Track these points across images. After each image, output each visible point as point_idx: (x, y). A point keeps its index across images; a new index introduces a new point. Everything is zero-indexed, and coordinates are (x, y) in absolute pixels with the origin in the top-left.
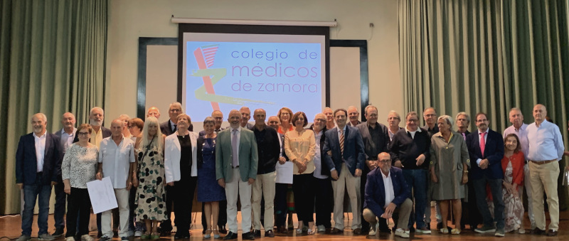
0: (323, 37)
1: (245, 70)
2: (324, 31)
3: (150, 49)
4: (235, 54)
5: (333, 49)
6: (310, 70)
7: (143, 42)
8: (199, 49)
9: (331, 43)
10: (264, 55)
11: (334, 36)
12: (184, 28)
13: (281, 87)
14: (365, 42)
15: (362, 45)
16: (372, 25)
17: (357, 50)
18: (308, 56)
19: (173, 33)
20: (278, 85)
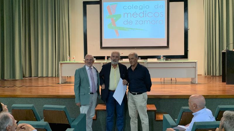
3: (88, 6)
5: (171, 3)
6: (160, 14)
8: (109, 6)
10: (138, 7)
13: (146, 22)
18: (159, 6)
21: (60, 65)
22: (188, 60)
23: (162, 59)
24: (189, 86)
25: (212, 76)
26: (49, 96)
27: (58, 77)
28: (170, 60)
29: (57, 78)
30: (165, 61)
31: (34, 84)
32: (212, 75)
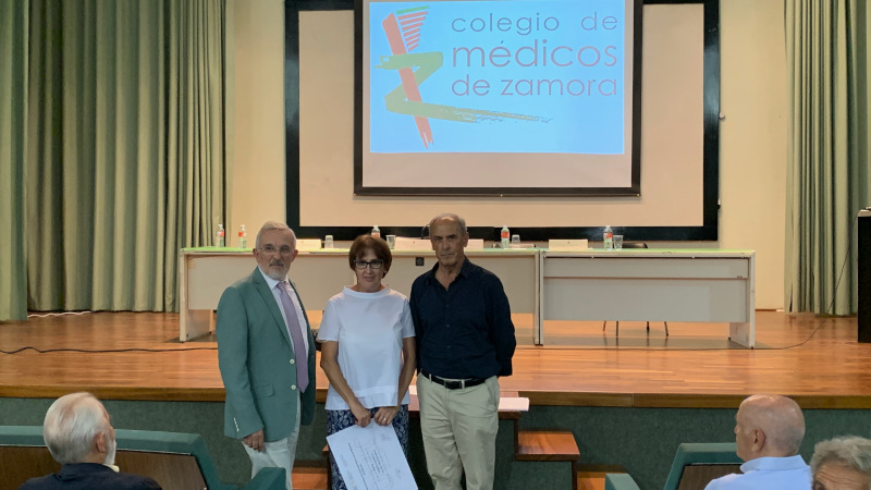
1: (476, 55)
3: (306, 18)
4: (458, 25)
5: (649, 10)
6: (602, 52)
7: (293, 6)
8: (392, 14)
10: (514, 25)
17: (698, 11)
20: (539, 83)
21: (182, 261)
22: (718, 247)
23: (608, 241)
24: (722, 358)
25: (817, 316)
26: (133, 394)
27: (175, 312)
28: (641, 244)
29: (169, 318)
30: (620, 251)
31: (73, 339)
32: (817, 310)
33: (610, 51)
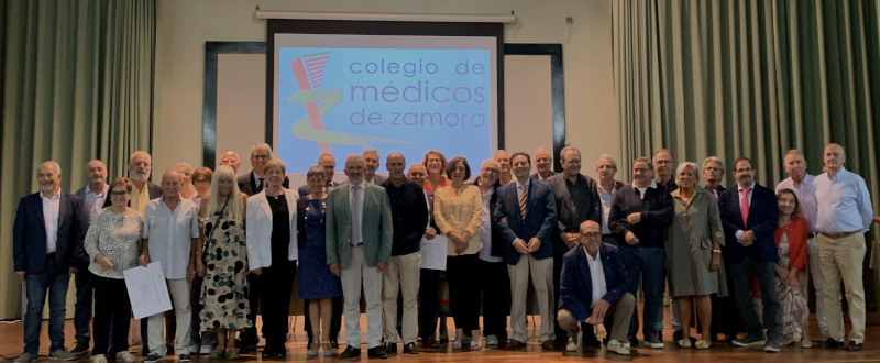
0: (494, 39)
1: (371, 92)
2: (494, 29)
3: (223, 59)
4: (355, 68)
5: (508, 59)
6: (472, 91)
7: (212, 48)
8: (299, 60)
9: (505, 50)
10: (401, 69)
11: (511, 37)
12: (276, 26)
13: (427, 118)
14: (559, 47)
15: (555, 52)
16: (570, 20)
17: (547, 59)
18: (470, 68)
19: (260, 35)
20: (423, 115)
33: (479, 90)
